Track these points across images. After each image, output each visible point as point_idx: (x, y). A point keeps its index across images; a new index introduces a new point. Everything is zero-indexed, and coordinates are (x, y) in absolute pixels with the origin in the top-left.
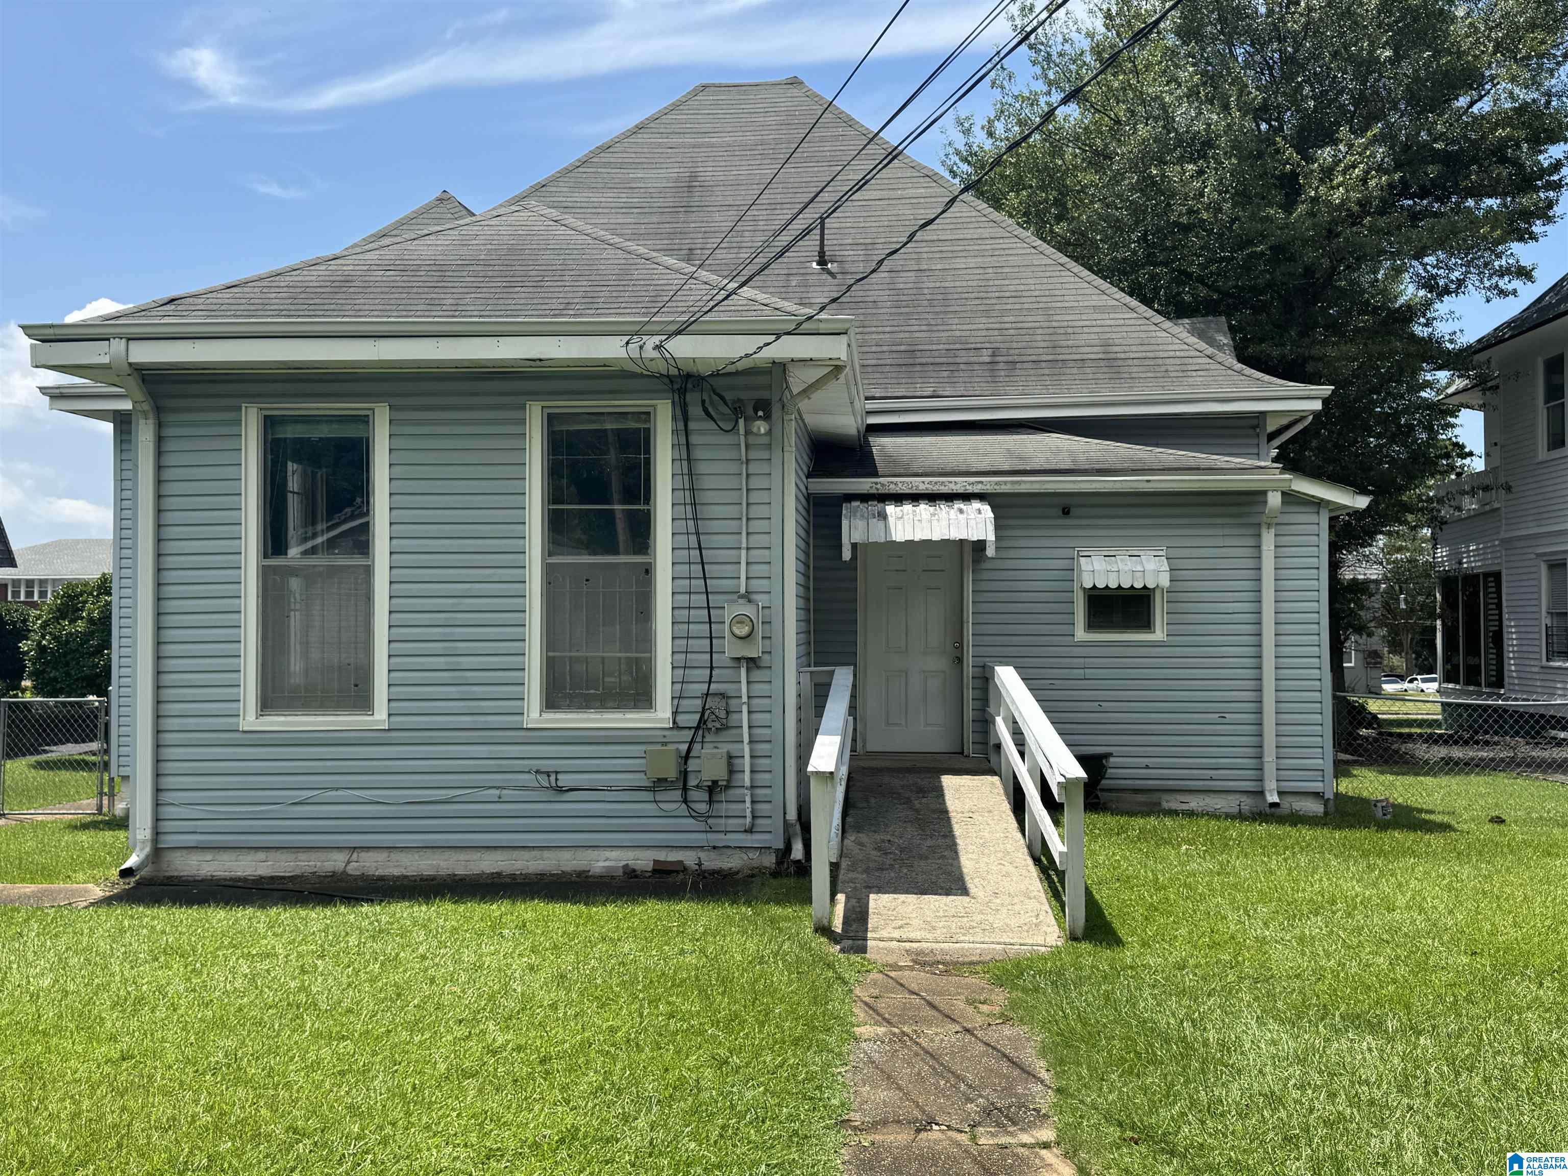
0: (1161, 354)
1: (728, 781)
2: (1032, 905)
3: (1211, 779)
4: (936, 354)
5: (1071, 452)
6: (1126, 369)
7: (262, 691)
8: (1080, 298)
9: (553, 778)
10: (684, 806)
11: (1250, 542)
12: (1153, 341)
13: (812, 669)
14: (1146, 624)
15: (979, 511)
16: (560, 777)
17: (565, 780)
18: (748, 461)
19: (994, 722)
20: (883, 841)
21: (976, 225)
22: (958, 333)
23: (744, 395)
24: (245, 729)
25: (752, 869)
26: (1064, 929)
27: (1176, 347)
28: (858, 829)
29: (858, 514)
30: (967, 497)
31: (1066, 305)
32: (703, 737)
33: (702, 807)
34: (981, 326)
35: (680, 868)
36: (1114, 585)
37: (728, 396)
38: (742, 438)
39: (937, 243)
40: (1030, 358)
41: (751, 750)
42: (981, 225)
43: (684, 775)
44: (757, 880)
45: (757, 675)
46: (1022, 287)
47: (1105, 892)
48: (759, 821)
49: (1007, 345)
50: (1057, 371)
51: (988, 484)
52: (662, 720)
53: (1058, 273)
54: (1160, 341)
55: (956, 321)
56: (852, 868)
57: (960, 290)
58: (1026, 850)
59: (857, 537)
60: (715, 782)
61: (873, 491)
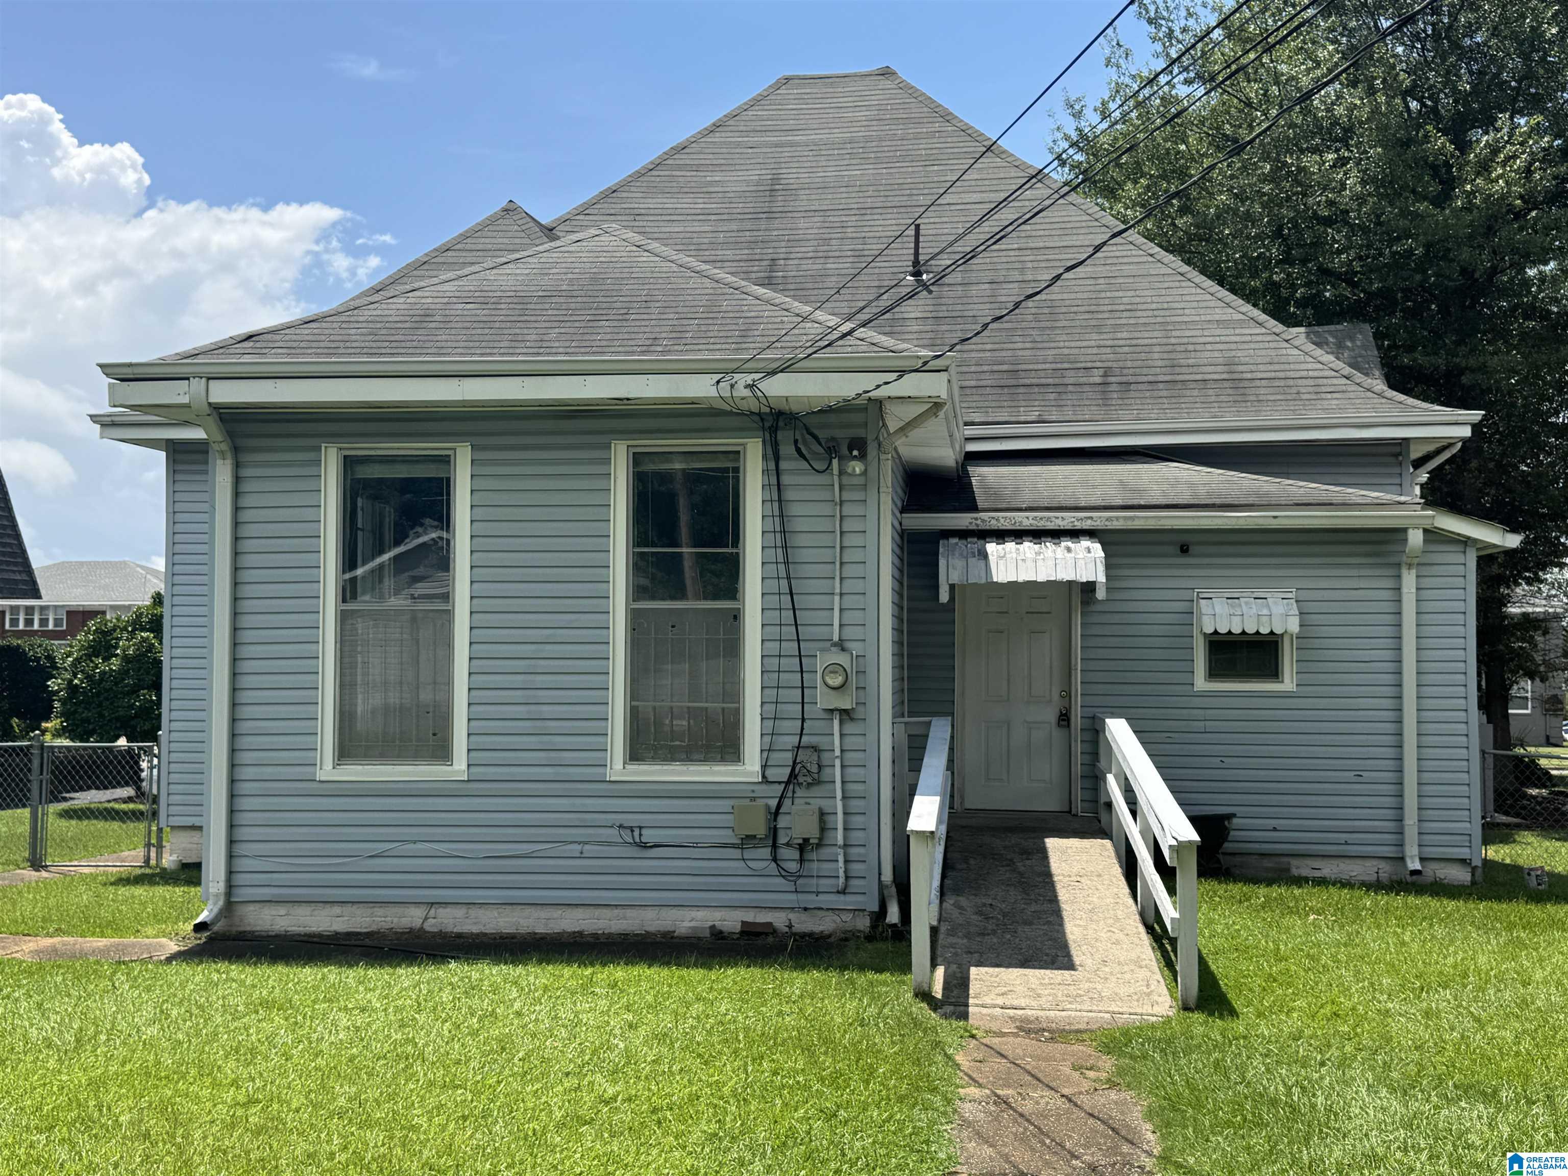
0: (1292, 374)
1: (821, 839)
2: (1142, 974)
3: (1346, 843)
4: (1042, 374)
5: (1191, 484)
6: (1253, 391)
7: (339, 739)
8: (1202, 311)
9: (636, 833)
10: (773, 865)
11: (1390, 583)
12: (1283, 359)
13: (906, 719)
14: (1274, 673)
15: (1089, 550)
16: (644, 832)
17: (649, 836)
18: (842, 503)
19: (1105, 780)
20: (984, 905)
21: (1087, 231)
22: (1066, 351)
23: (839, 434)
24: (323, 779)
25: (846, 932)
26: (1176, 999)
27: (1310, 366)
28: (957, 891)
29: (957, 553)
30: (1075, 534)
31: (1186, 319)
32: (794, 792)
33: (793, 866)
34: (1093, 343)
35: (768, 930)
36: (1237, 630)
37: (821, 434)
38: (836, 478)
39: (1043, 251)
40: (1145, 379)
41: (844, 806)
42: (1092, 230)
43: (774, 832)
44: (852, 944)
45: (850, 728)
46: (1138, 300)
47: (1222, 961)
48: (853, 882)
49: (1121, 364)
50: (1175, 393)
51: (1098, 520)
52: (751, 774)
53: (1177, 284)
54: (1291, 359)
55: (1065, 337)
56: (951, 933)
57: (1067, 303)
58: (1138, 917)
59: (955, 578)
60: (806, 840)
61: (973, 527)
